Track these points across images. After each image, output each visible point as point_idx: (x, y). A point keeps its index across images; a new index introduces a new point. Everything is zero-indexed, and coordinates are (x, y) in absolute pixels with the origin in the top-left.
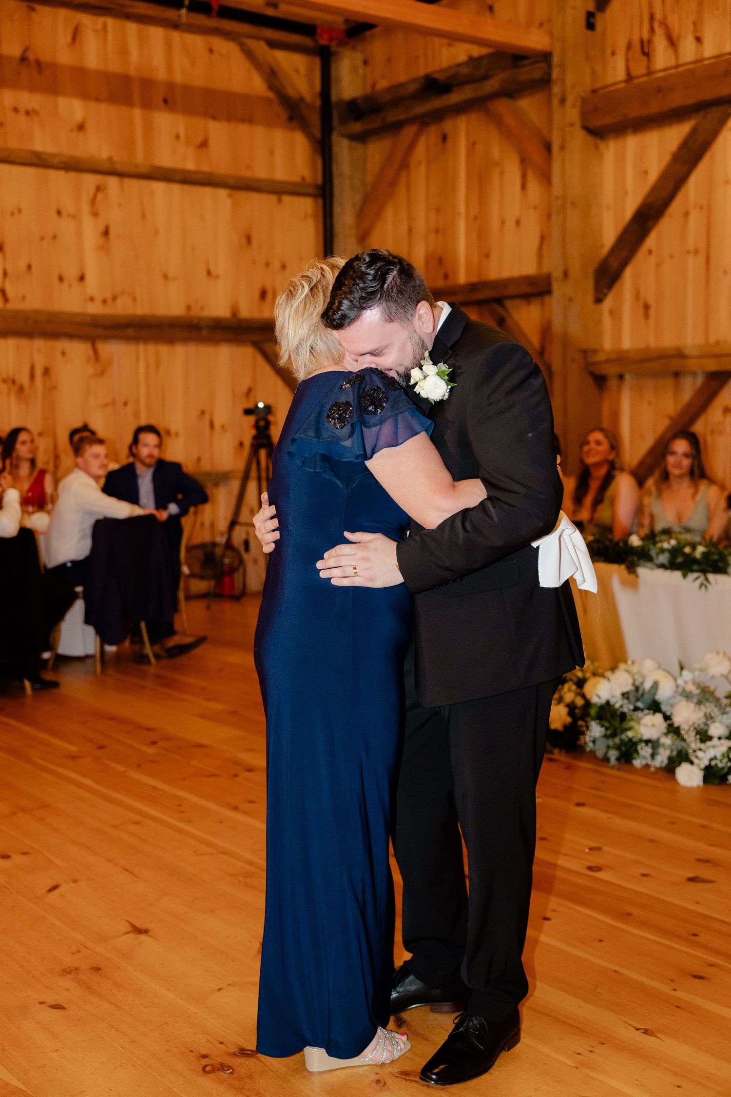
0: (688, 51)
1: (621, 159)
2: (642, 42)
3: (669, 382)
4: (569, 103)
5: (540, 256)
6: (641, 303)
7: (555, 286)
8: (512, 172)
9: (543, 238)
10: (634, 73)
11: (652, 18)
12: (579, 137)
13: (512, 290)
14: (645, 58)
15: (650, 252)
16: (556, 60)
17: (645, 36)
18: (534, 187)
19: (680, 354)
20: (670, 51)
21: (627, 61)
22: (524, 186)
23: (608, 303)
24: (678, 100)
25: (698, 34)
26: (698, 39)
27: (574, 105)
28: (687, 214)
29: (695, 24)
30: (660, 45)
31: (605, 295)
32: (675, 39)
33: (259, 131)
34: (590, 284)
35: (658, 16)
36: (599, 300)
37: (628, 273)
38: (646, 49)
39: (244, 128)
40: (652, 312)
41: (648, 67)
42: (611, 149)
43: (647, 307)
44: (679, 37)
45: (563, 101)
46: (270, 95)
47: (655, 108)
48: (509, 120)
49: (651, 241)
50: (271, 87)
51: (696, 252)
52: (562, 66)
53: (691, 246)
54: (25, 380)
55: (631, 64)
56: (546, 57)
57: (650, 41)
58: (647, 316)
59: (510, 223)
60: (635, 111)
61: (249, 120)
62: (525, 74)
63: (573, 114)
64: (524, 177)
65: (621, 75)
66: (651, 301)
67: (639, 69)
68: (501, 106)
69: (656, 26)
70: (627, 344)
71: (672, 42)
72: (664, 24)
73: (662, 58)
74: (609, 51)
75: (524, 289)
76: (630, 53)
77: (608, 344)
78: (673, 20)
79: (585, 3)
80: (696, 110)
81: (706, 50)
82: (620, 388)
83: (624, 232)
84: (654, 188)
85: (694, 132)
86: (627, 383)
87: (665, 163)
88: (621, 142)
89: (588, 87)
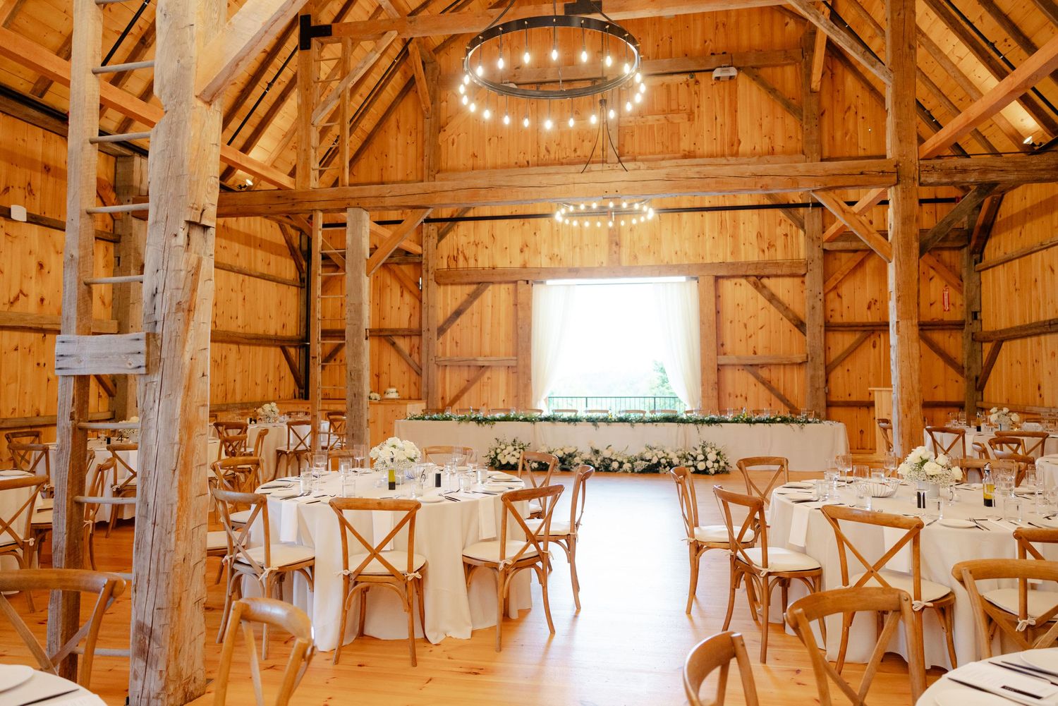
0: (472, 264)
1: (445, 293)
2: (454, 257)
3: (466, 368)
4: (430, 272)
5: (410, 321)
6: (454, 341)
7: (423, 333)
8: (397, 290)
9: (411, 315)
10: (450, 266)
11: (458, 249)
12: (433, 285)
13: (400, 333)
14: (455, 262)
15: (458, 324)
16: (424, 257)
17: (455, 255)
18: (407, 297)
19: (475, 360)
20: (465, 262)
22: (402, 296)
23: (441, 340)
24: (473, 278)
26: (476, 260)
27: (432, 274)
28: (473, 313)
29: (475, 256)
30: (461, 258)
31: (440, 337)
33: (283, 259)
34: (436, 333)
35: (461, 249)
36: (438, 339)
37: (449, 330)
38: (455, 259)
39: (279, 258)
40: (459, 344)
41: (456, 265)
42: (442, 288)
43: (457, 343)
44: (468, 259)
45: (427, 271)
46: (286, 245)
47: (465, 280)
48: (397, 272)
49: (458, 321)
50: (287, 242)
51: (476, 326)
52: (427, 259)
53: (474, 324)
54: (219, 361)
55: (449, 263)
56: (420, 255)
57: (457, 257)
58: (457, 346)
59: (395, 308)
61: (280, 255)
62: (410, 259)
63: (431, 276)
64: (402, 293)
65: (446, 265)
66: (458, 341)
67: (453, 265)
68: (394, 267)
69: (460, 252)
70: (448, 355)
71: (466, 259)
72: (462, 252)
73: (461, 263)
74: (441, 258)
75: (406, 333)
76: (449, 259)
77: (442, 354)
78: (467, 252)
79: (436, 241)
80: (479, 283)
81: (480, 265)
82: (445, 370)
83: (450, 317)
84: (462, 305)
85: (478, 289)
86: (448, 368)
87: (465, 297)
88: (446, 287)
89: (436, 268)
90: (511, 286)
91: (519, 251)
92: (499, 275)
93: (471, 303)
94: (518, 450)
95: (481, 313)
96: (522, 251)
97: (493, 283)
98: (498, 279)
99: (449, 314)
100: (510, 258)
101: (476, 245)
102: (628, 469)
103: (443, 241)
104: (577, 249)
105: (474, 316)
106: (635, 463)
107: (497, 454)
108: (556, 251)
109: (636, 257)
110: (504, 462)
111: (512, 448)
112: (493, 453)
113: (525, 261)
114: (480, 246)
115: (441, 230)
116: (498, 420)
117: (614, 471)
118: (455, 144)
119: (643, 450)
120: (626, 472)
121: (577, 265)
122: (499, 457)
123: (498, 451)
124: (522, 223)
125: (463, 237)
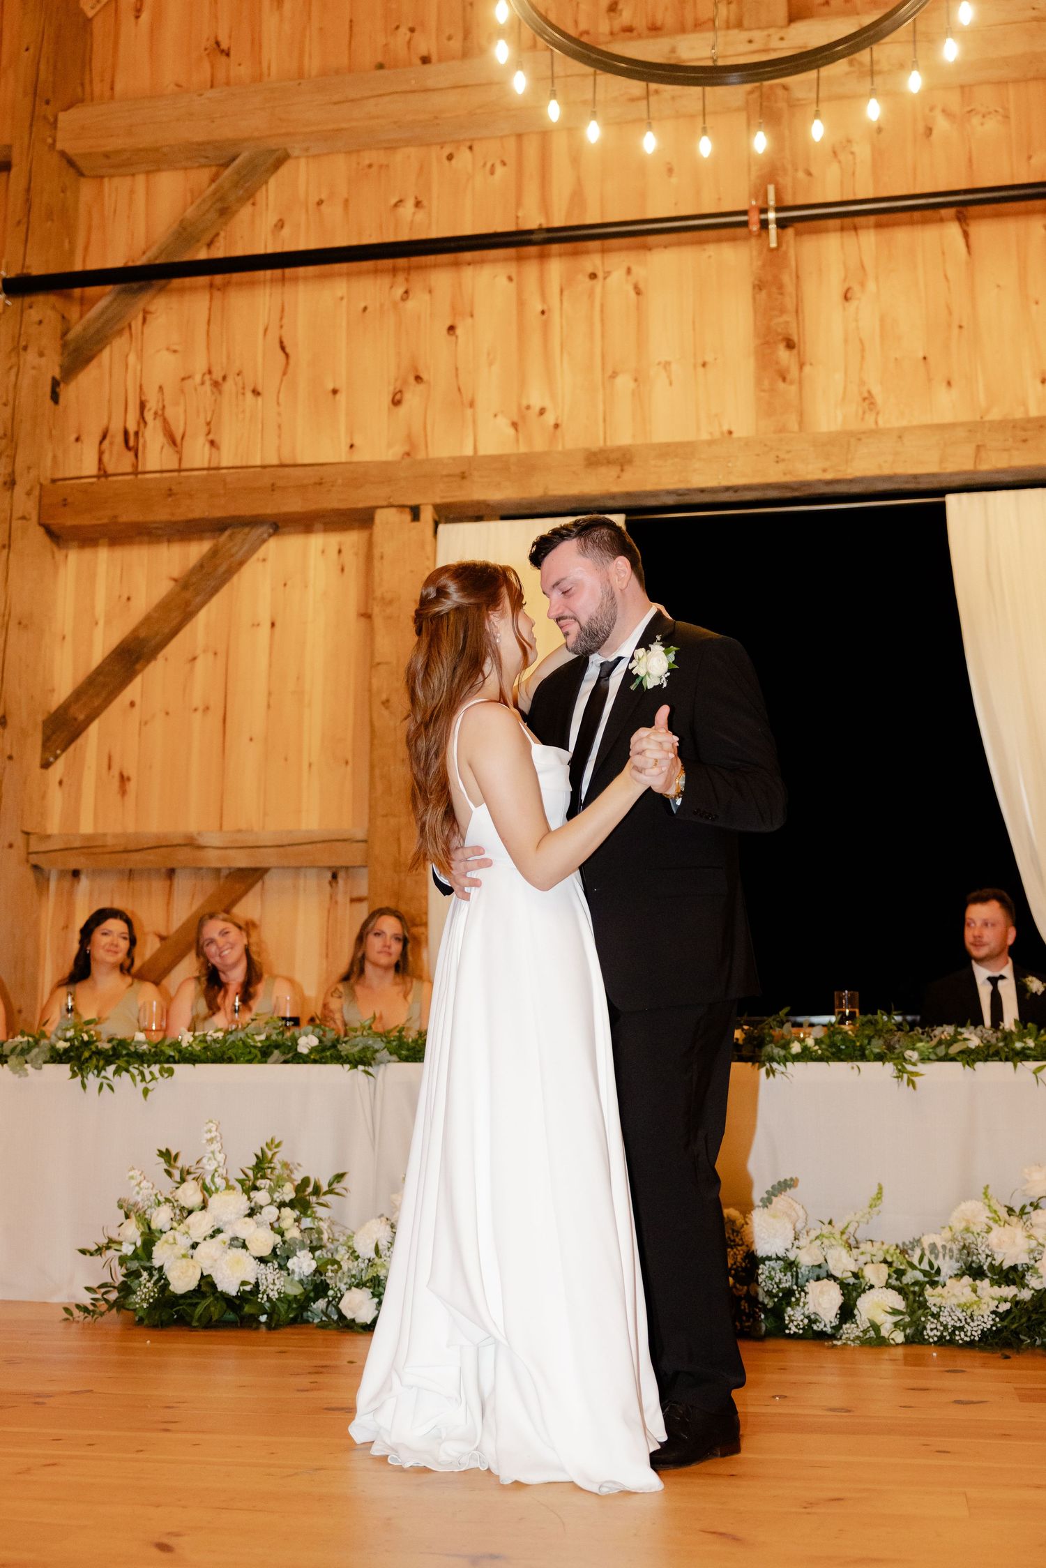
0: (197, 454)
1: (86, 578)
2: (126, 433)
3: (158, 885)
4: (19, 490)
6: (115, 772)
10: (111, 469)
11: (142, 406)
12: (33, 537)
14: (131, 454)
15: (132, 704)
17: (132, 428)
19: (191, 843)
20: (169, 450)
21: (101, 453)
23: (58, 769)
24: (200, 509)
25: (211, 437)
26: (212, 443)
27: (28, 494)
28: (194, 659)
29: (208, 424)
30: (153, 442)
31: (56, 757)
32: (178, 439)
34: (37, 739)
35: (152, 405)
36: (46, 765)
37: (94, 728)
38: (131, 442)
40: (132, 786)
41: (135, 466)
42: (74, 559)
43: (124, 779)
44: (183, 438)
45: (10, 483)
47: (161, 514)
49: (133, 690)
51: (207, 709)
53: (197, 701)
55: (106, 458)
57: (137, 434)
58: (123, 791)
60: (130, 515)
63: (25, 504)
65: (90, 467)
66: (131, 771)
67: (120, 465)
69: (149, 416)
70: (87, 826)
71: (173, 439)
72: (161, 415)
73: (156, 455)
74: (73, 437)
76: (106, 443)
77: (54, 826)
78: (175, 414)
79: (51, 366)
80: (218, 526)
81: (227, 458)
82: (71, 893)
83: (99, 671)
84: (147, 620)
85: (214, 553)
86: (84, 883)
87: (164, 588)
88: (88, 554)
89: (47, 473)
90: (352, 539)
91: (387, 399)
92: (302, 488)
93: (188, 615)
94: (270, 1213)
95: (224, 655)
96: (396, 402)
97: (278, 525)
98: (294, 505)
99: (98, 655)
100: (351, 432)
101: (216, 384)
102: (887, 1324)
103: (86, 378)
104: (624, 383)
105: (199, 663)
106: (932, 1296)
107: (150, 1239)
108: (536, 398)
109: (869, 400)
110: (182, 1281)
111: (239, 1202)
112: (131, 1235)
113: (409, 438)
114: (228, 387)
115: (76, 330)
116: (190, 1058)
117: (814, 1335)
118: (145, 16)
119: (974, 1212)
120: (875, 1341)
121: (624, 437)
122: (160, 1255)
123: (161, 1217)
124: (399, 291)
125: (166, 356)
